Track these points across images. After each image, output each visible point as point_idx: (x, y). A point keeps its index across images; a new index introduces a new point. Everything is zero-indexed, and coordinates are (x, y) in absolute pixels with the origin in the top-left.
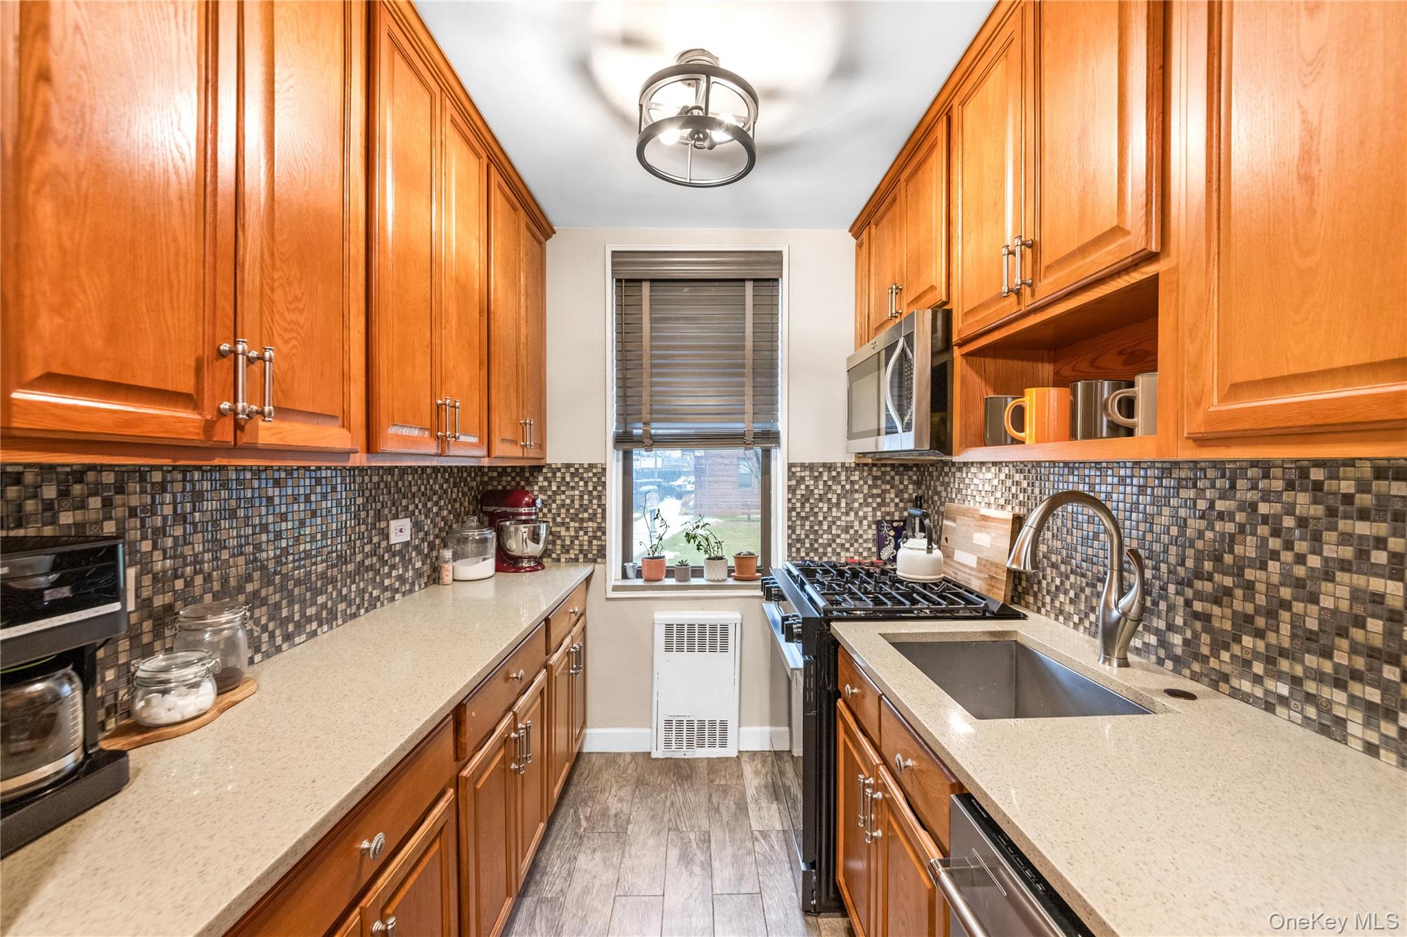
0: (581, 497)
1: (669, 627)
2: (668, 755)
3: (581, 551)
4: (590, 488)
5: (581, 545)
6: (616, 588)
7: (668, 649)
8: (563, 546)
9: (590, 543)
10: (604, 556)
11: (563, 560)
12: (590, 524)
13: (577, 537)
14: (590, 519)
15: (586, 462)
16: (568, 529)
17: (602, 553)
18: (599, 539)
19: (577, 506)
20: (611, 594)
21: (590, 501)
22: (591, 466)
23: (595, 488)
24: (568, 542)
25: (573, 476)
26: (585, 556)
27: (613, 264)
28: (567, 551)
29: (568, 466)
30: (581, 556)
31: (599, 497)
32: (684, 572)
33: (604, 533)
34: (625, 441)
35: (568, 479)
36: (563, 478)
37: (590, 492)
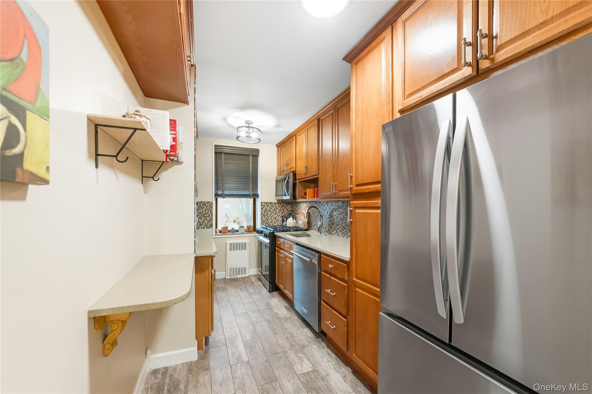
0: (205, 211)
1: (231, 244)
2: (231, 277)
3: (205, 225)
4: (208, 208)
5: (205, 224)
6: (215, 235)
7: (230, 250)
8: (200, 224)
9: (208, 223)
10: (212, 226)
11: (200, 228)
12: (208, 218)
13: (204, 222)
14: (208, 217)
16: (201, 219)
17: (211, 226)
18: (211, 222)
19: (204, 213)
20: (214, 237)
21: (208, 212)
22: (208, 202)
23: (209, 208)
24: (201, 223)
25: (203, 205)
26: (207, 226)
27: (215, 148)
28: (201, 225)
29: (201, 202)
30: (205, 227)
31: (211, 211)
32: (234, 231)
33: (212, 220)
34: (217, 195)
35: (201, 206)
36: (200, 205)
37: (208, 209)
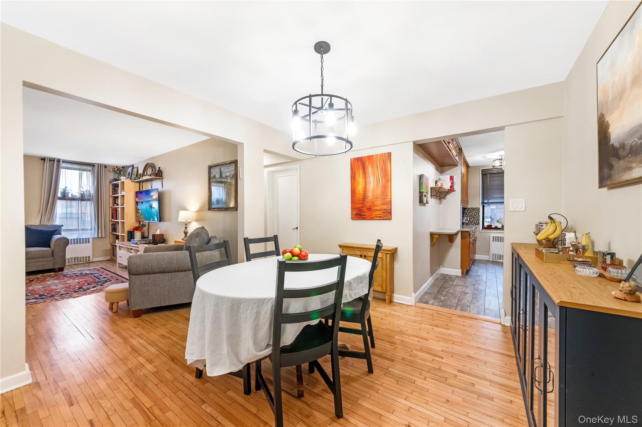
0: (474, 213)
1: (493, 237)
2: (493, 260)
3: (474, 223)
4: (476, 212)
5: (474, 222)
6: (481, 230)
7: (493, 241)
8: (471, 222)
9: (476, 222)
10: (479, 224)
11: (471, 224)
12: (476, 218)
13: (473, 221)
14: (476, 217)
15: (476, 207)
16: (472, 219)
17: (479, 223)
18: (478, 221)
19: (473, 215)
20: (480, 231)
21: (476, 214)
22: (477, 208)
23: (477, 212)
24: (472, 221)
25: (473, 210)
26: (475, 224)
27: (482, 171)
28: (472, 223)
29: (472, 208)
30: (474, 224)
31: (478, 213)
32: (496, 228)
33: (479, 220)
34: (483, 203)
35: (472, 210)
36: (471, 210)
37: (476, 213)
